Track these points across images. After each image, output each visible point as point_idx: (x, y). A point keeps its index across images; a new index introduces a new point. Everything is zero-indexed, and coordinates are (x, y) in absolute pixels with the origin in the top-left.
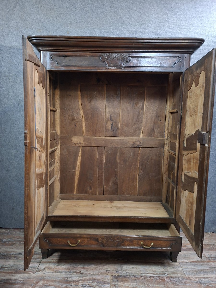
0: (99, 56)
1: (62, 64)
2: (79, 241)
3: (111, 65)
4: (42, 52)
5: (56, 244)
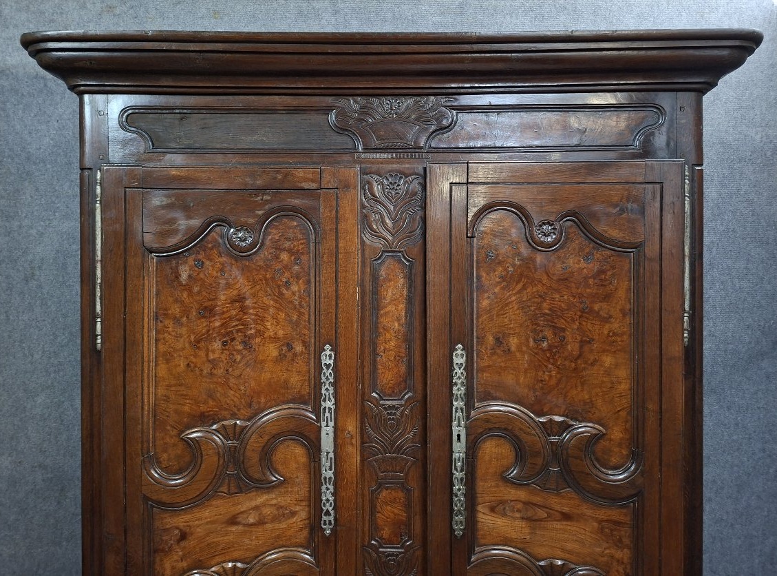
0: (327, 110)
1: (173, 145)
3: (375, 142)
4: (86, 97)
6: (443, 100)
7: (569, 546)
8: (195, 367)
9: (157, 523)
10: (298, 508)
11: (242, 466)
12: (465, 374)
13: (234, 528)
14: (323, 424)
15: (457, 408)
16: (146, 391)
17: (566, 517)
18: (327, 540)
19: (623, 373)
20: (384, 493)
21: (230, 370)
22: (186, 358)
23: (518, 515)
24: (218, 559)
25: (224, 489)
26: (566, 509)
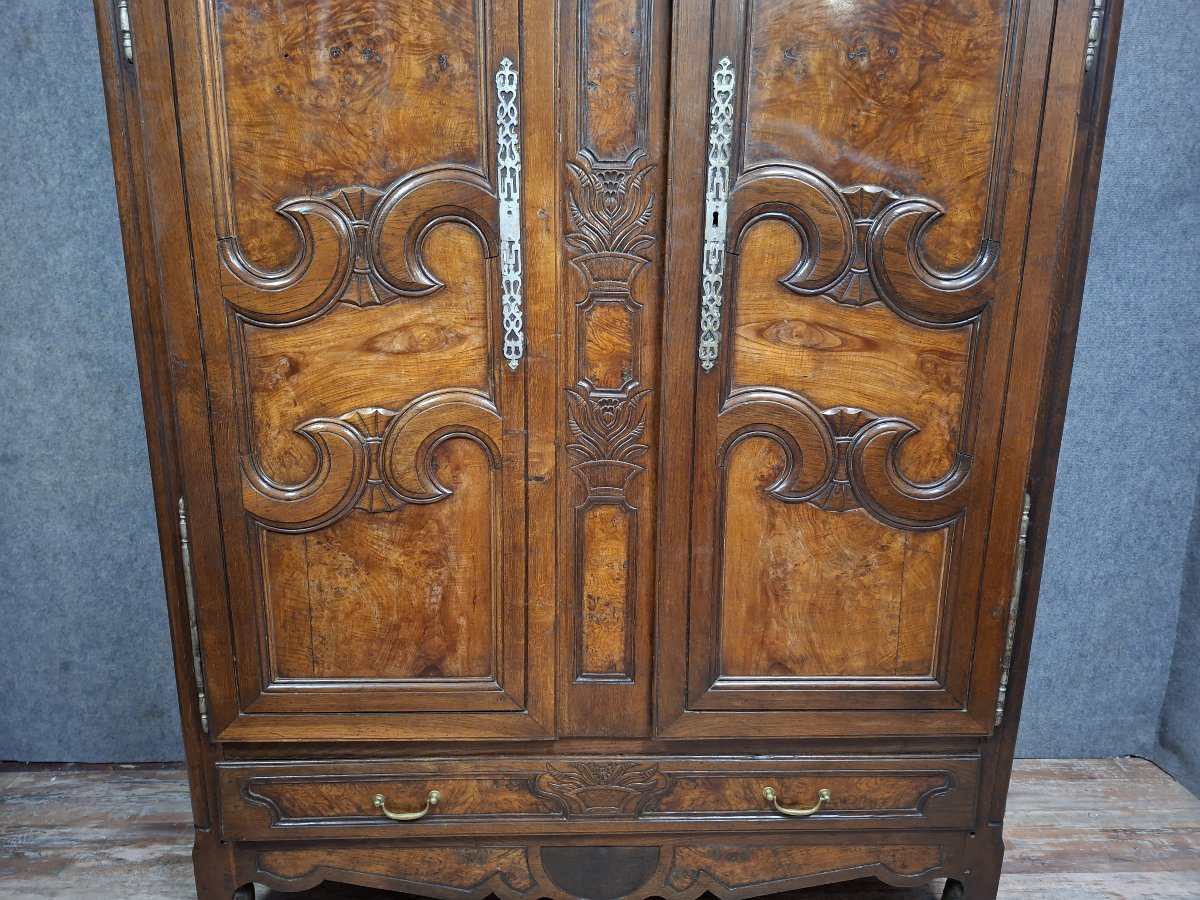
2: (435, 796)
5: (310, 812)
7: (869, 388)
8: (290, 92)
9: (252, 348)
10: (468, 330)
11: (377, 260)
12: (731, 109)
13: (372, 358)
14: (503, 196)
15: (715, 169)
16: (213, 132)
17: (870, 345)
18: (512, 376)
19: (983, 113)
20: (597, 314)
21: (347, 100)
22: (274, 77)
23: (797, 342)
24: (349, 403)
25: (351, 295)
26: (870, 334)
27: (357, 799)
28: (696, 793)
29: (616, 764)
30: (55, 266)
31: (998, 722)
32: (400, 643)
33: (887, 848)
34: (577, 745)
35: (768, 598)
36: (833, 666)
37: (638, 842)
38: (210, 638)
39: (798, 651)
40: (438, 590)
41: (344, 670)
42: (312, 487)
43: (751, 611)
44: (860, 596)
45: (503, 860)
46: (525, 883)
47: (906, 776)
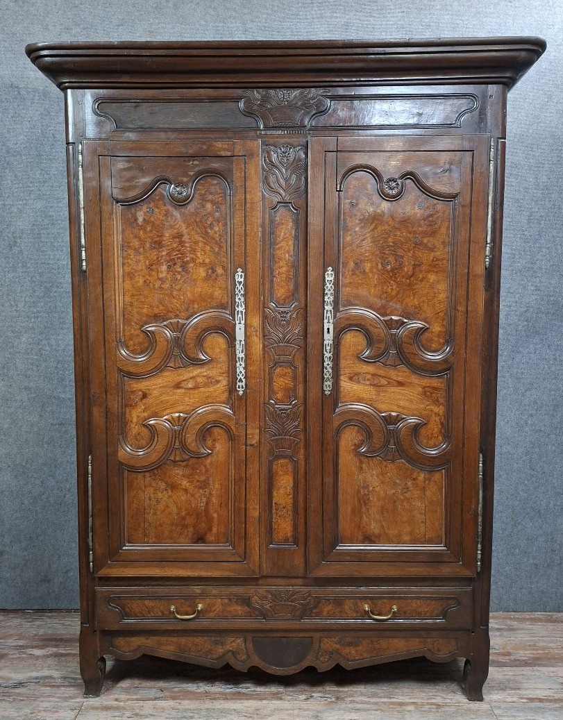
0: (237, 99)
1: (130, 126)
2: (200, 606)
3: (272, 123)
4: (69, 91)
5: (139, 615)
6: (321, 91)
7: (402, 403)
8: (150, 282)
9: (127, 388)
10: (221, 378)
11: (183, 349)
12: (333, 287)
13: (179, 391)
14: (237, 322)
15: (327, 311)
16: (117, 298)
17: (400, 384)
18: (240, 398)
19: (442, 287)
20: (278, 370)
21: (173, 285)
22: (144, 276)
23: (368, 383)
24: (168, 411)
25: (171, 364)
26: (400, 379)
27: (162, 608)
28: (330, 607)
29: (290, 591)
30: (18, 345)
31: (479, 570)
32: (185, 526)
33: (429, 640)
34: (270, 580)
35: (361, 504)
36: (394, 540)
37: (301, 635)
38: (98, 522)
39: (377, 531)
40: (204, 500)
41: (159, 539)
42: (149, 450)
43: (353, 510)
44: (405, 504)
45: (233, 644)
46: (244, 657)
47: (435, 599)
